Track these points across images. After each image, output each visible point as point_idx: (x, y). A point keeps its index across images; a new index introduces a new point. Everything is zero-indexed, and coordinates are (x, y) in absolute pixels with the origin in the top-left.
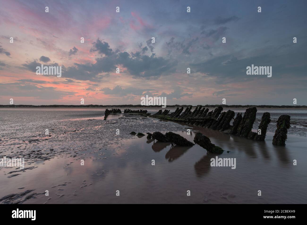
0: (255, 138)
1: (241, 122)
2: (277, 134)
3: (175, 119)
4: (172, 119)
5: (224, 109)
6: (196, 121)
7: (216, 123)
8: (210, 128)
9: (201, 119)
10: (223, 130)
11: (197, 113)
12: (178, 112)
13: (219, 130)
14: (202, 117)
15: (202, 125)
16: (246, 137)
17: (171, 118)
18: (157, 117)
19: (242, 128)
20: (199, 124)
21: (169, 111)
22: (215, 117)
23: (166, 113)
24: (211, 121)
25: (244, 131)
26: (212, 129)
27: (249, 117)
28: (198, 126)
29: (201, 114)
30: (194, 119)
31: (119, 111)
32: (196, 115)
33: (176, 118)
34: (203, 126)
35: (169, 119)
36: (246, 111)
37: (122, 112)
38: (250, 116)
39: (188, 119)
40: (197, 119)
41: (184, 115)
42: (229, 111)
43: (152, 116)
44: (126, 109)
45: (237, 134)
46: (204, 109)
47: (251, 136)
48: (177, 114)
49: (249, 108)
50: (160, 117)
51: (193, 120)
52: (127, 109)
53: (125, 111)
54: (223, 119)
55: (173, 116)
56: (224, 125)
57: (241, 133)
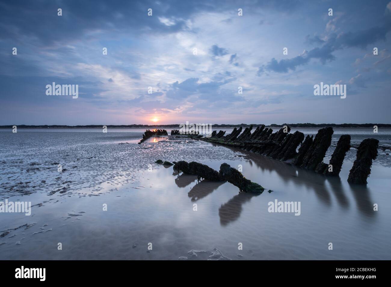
0: (325, 172)
1: (310, 149)
2: (355, 167)
3: (229, 144)
4: (226, 143)
5: (292, 129)
6: (253, 147)
7: (278, 149)
8: (269, 156)
9: (260, 144)
10: (285, 160)
11: (258, 136)
12: (235, 134)
13: (280, 158)
14: (261, 141)
15: (260, 152)
16: (314, 169)
17: (225, 141)
18: (208, 140)
19: (310, 157)
20: (257, 150)
21: (225, 132)
22: (278, 141)
23: (220, 135)
24: (271, 147)
25: (312, 161)
26: (271, 158)
27: (321, 142)
28: (255, 153)
29: (262, 137)
30: (251, 143)
31: (165, 133)
32: (255, 138)
33: (231, 142)
34: (261, 154)
35: (221, 142)
36: (318, 132)
37: (169, 133)
38: (322, 140)
39: (245, 143)
40: (254, 144)
41: (241, 138)
42: (297, 132)
43: (204, 139)
44: (173, 130)
45: (302, 165)
46: (267, 129)
47: (320, 169)
48: (233, 137)
49: (322, 128)
50: (211, 141)
51: (249, 145)
52: (175, 130)
53: (173, 133)
54: (287, 144)
55: (228, 139)
56: (287, 152)
57: (307, 163)
